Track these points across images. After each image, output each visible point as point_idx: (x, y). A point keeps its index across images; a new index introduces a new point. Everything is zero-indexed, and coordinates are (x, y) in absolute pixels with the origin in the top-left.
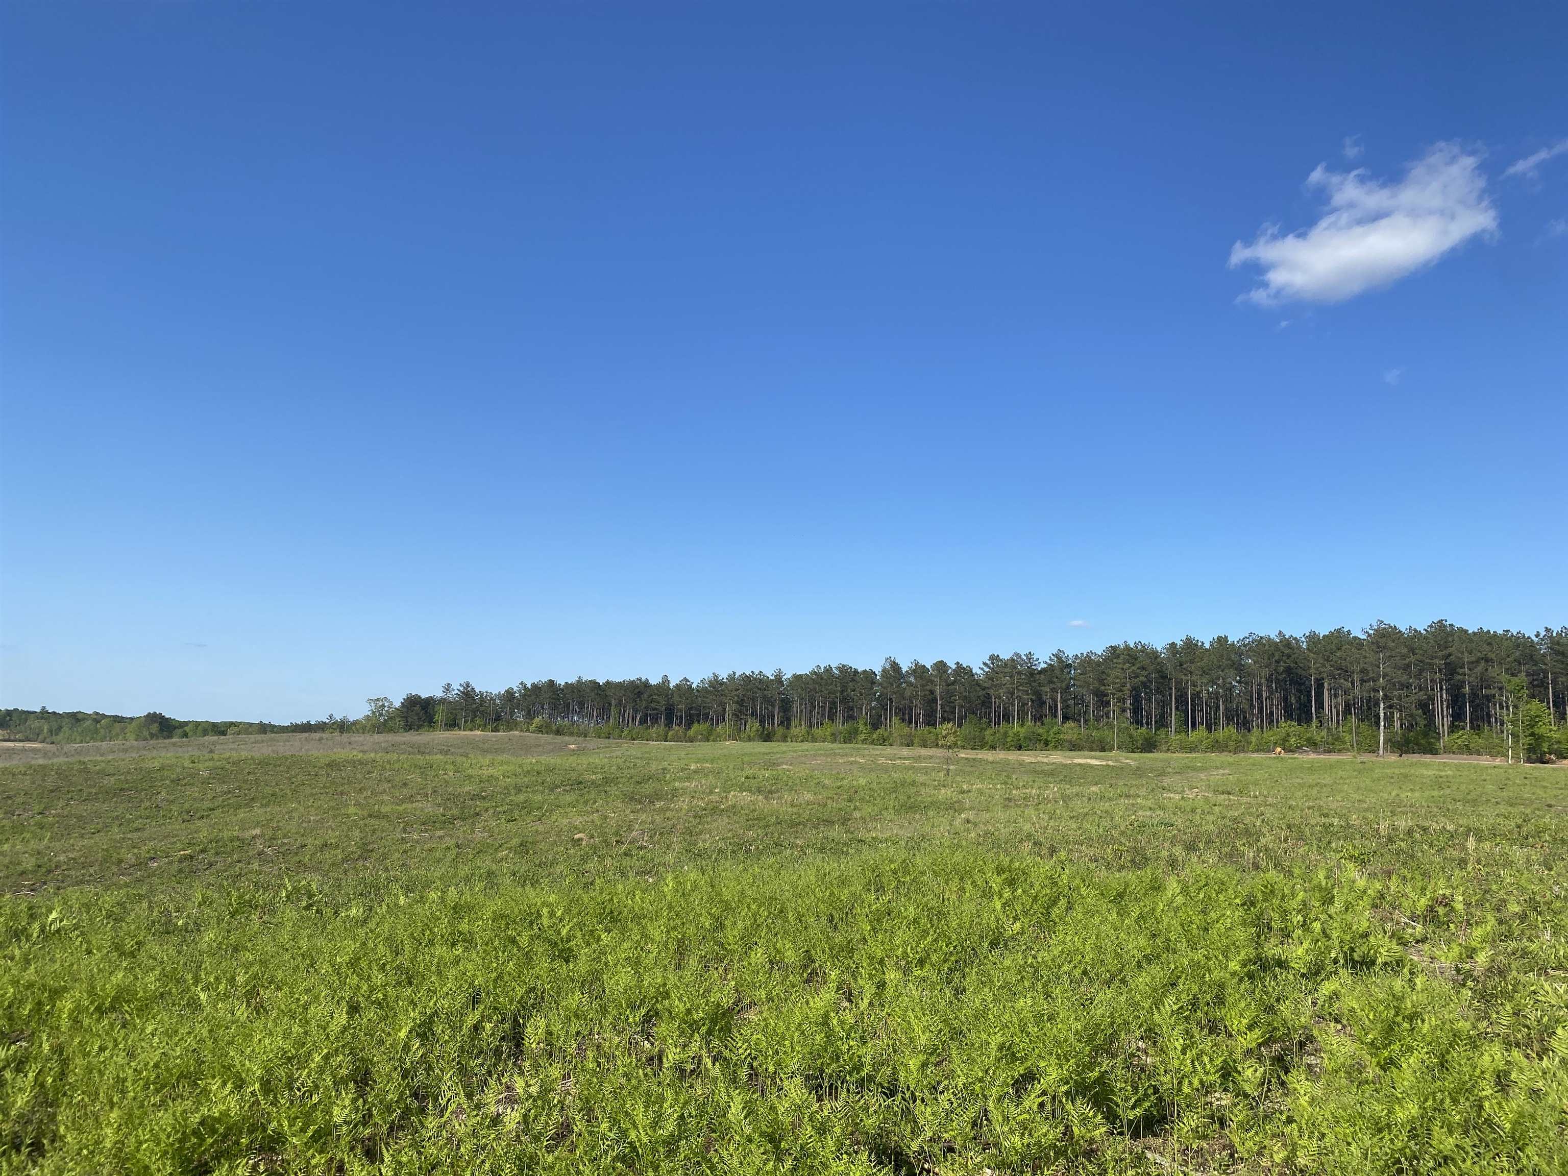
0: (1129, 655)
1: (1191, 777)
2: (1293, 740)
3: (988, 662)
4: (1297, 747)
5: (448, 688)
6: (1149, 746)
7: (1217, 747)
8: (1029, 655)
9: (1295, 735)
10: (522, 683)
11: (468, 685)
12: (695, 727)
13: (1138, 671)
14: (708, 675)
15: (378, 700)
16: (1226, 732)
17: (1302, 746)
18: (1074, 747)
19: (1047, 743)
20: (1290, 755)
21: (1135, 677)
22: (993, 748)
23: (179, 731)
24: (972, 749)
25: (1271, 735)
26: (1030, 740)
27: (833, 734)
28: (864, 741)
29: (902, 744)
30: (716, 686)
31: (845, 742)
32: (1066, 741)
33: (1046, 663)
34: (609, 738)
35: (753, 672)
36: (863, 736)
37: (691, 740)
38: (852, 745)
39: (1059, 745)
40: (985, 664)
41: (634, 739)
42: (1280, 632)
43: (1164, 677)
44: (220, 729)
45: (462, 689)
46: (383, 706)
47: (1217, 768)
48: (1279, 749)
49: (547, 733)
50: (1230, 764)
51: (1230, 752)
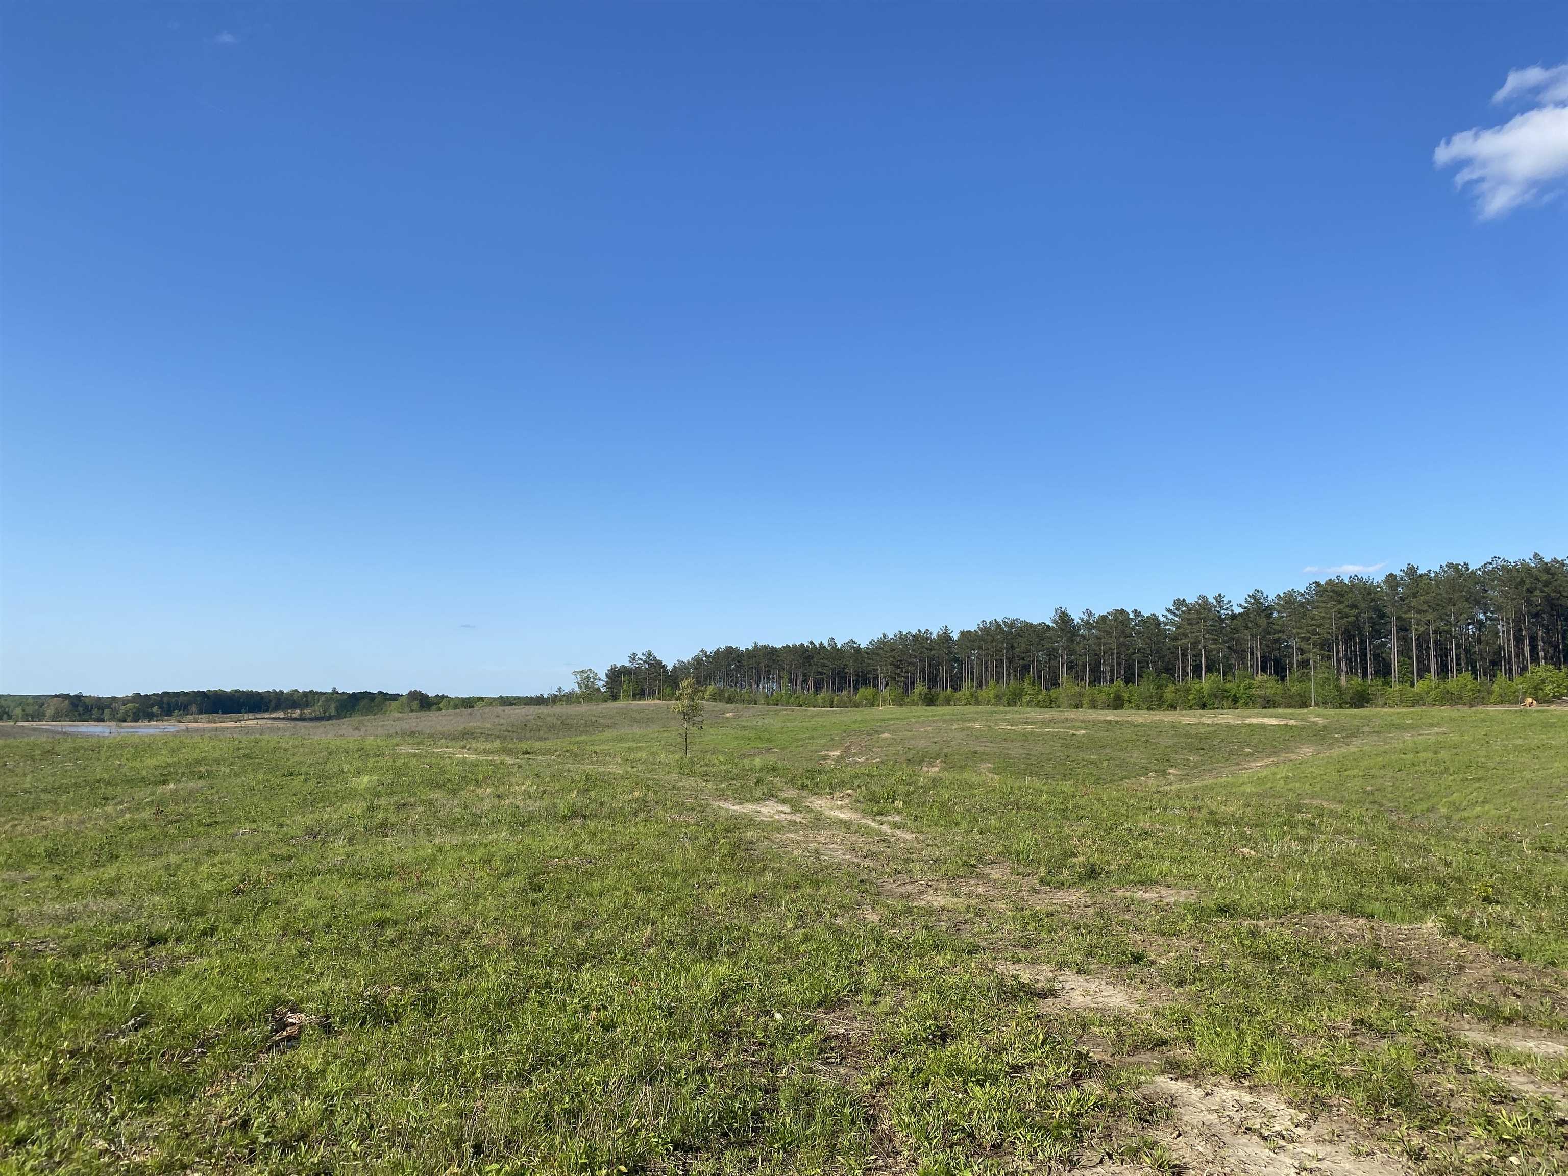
0: (1333, 591)
1: (1392, 738)
2: (1548, 688)
3: (1172, 608)
4: (1554, 696)
5: (633, 658)
6: (1361, 700)
7: (1449, 699)
8: (1219, 599)
9: (1551, 682)
10: (702, 651)
11: (650, 654)
12: (862, 690)
13: (1347, 610)
14: (877, 636)
15: (582, 672)
16: (1460, 681)
17: (1562, 695)
18: (1269, 703)
19: (1235, 700)
20: (1544, 707)
21: (1342, 618)
22: (1173, 707)
23: (435, 707)
24: (1148, 709)
25: (1519, 683)
26: (1216, 697)
27: (997, 696)
28: (1029, 704)
29: (1070, 706)
30: (883, 647)
31: (1009, 705)
32: (1260, 697)
33: (1241, 606)
34: (777, 705)
35: (919, 631)
36: (1027, 698)
37: (857, 706)
38: (1016, 709)
39: (1250, 702)
40: (1169, 610)
41: (801, 706)
42: (1536, 555)
43: (1382, 616)
44: (468, 703)
45: (644, 658)
46: (588, 677)
47: (1432, 725)
48: (1530, 700)
49: (720, 701)
50: (1452, 720)
51: (1465, 704)
